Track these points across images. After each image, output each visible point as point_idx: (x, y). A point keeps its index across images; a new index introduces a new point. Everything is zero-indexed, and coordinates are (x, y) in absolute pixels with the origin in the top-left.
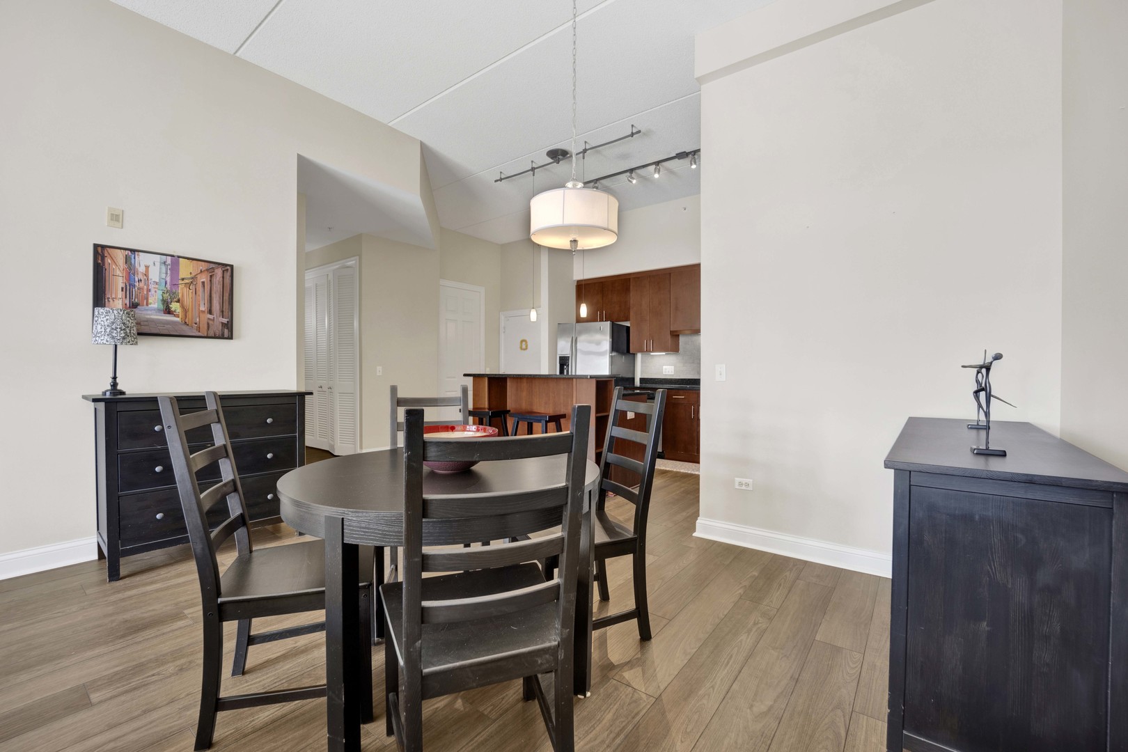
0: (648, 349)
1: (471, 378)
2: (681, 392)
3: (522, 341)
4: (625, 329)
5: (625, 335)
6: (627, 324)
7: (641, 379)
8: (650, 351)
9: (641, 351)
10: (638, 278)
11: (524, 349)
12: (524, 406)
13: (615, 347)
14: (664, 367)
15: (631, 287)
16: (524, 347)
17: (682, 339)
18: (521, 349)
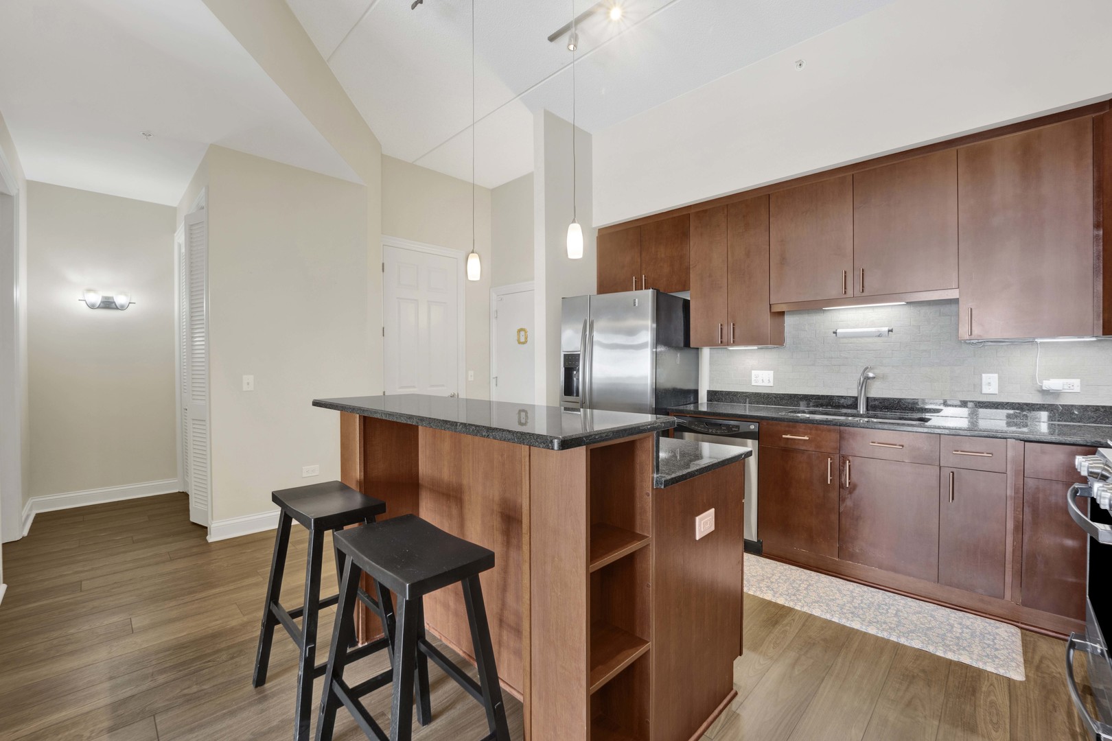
0: (725, 340)
1: (337, 414)
2: (802, 427)
3: (519, 331)
4: (681, 304)
5: (680, 314)
6: (686, 295)
7: (709, 392)
8: (728, 344)
9: (711, 343)
10: (705, 211)
11: (523, 343)
12: (446, 474)
13: (662, 338)
14: (754, 372)
15: (692, 229)
16: (522, 339)
17: (789, 321)
18: (520, 343)
